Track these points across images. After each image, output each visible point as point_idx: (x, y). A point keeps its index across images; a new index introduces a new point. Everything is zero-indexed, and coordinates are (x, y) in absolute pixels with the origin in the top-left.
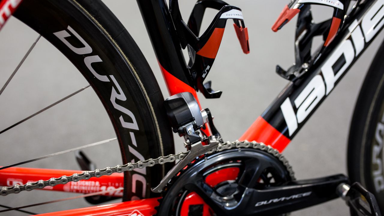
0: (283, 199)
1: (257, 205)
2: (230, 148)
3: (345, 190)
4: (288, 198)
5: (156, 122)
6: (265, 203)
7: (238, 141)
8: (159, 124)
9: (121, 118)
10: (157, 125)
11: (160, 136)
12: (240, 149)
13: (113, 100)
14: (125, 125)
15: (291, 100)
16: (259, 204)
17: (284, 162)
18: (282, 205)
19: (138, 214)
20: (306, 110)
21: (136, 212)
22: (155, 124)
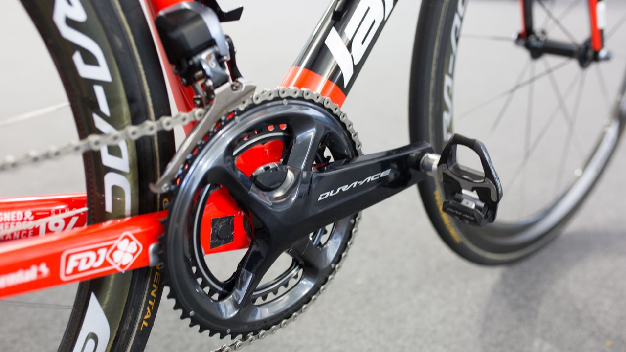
0: (355, 184)
1: (320, 199)
2: (272, 97)
3: (434, 160)
4: (361, 183)
5: (141, 66)
6: (331, 194)
7: (281, 88)
8: (145, 69)
9: (77, 58)
10: (142, 72)
11: (148, 94)
12: (285, 100)
13: (59, 19)
14: (85, 71)
15: (337, 30)
16: (323, 197)
17: (347, 125)
18: (355, 195)
19: (131, 240)
20: (363, 43)
21: (127, 237)
22: (138, 68)
